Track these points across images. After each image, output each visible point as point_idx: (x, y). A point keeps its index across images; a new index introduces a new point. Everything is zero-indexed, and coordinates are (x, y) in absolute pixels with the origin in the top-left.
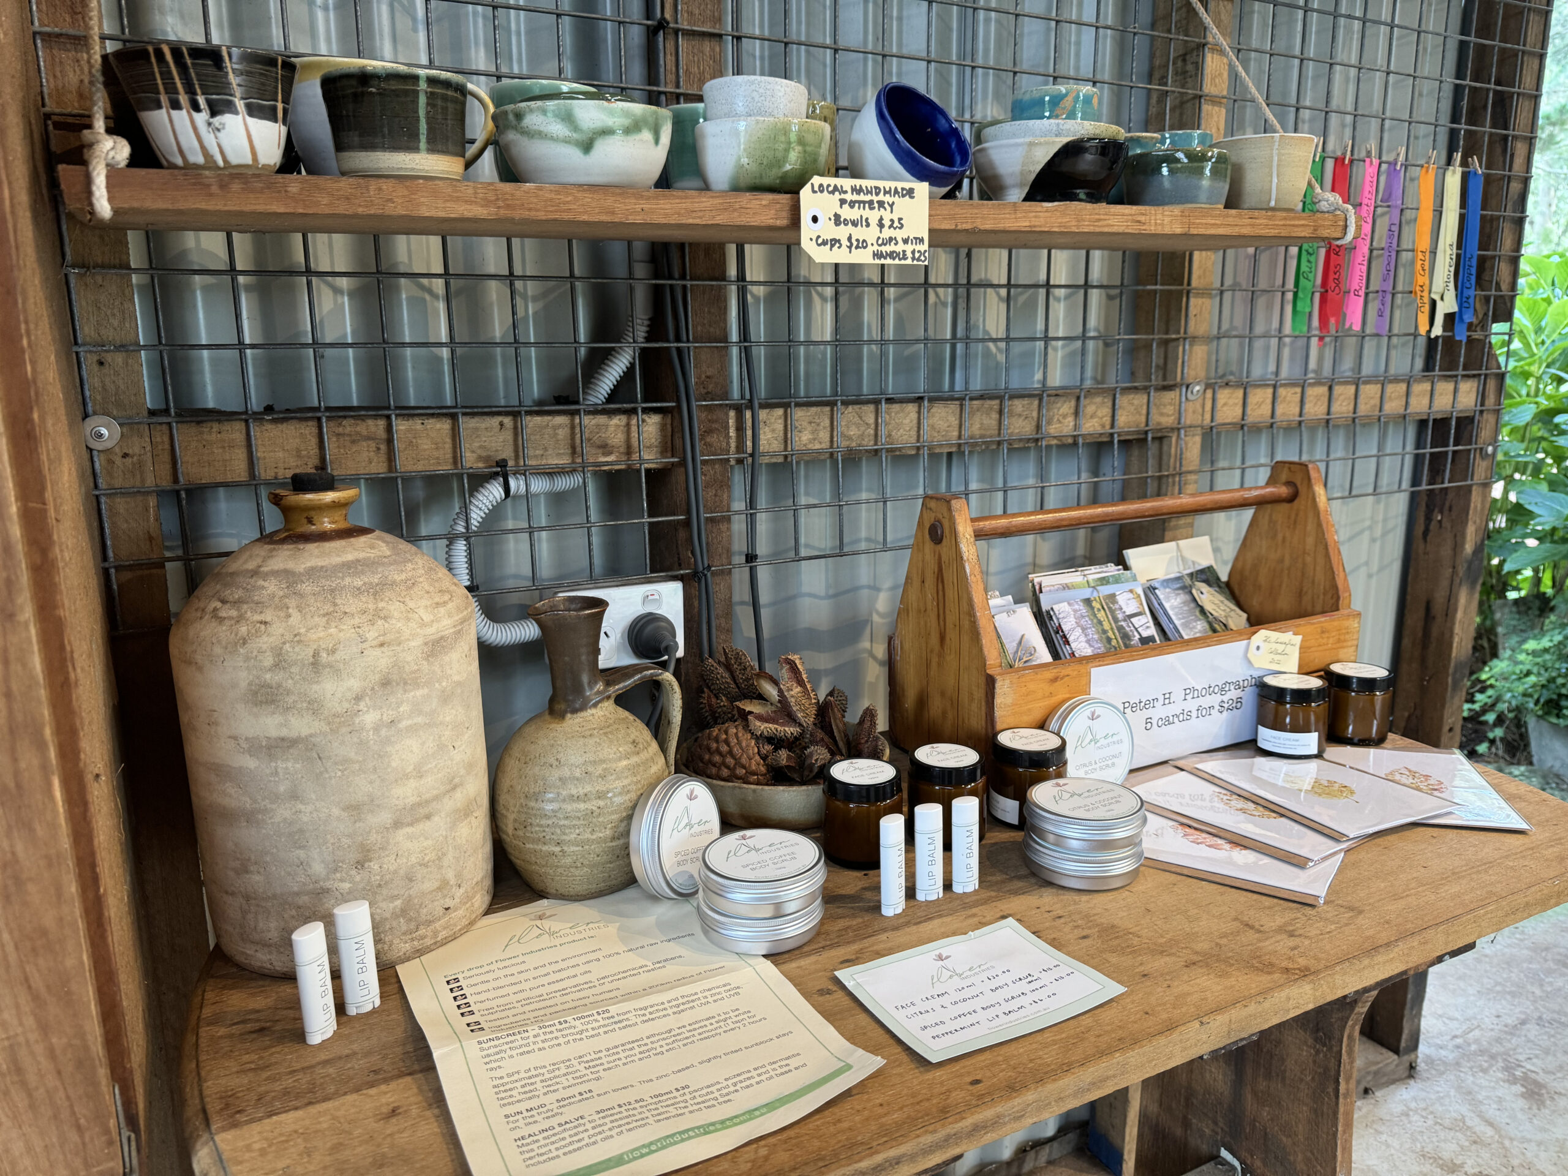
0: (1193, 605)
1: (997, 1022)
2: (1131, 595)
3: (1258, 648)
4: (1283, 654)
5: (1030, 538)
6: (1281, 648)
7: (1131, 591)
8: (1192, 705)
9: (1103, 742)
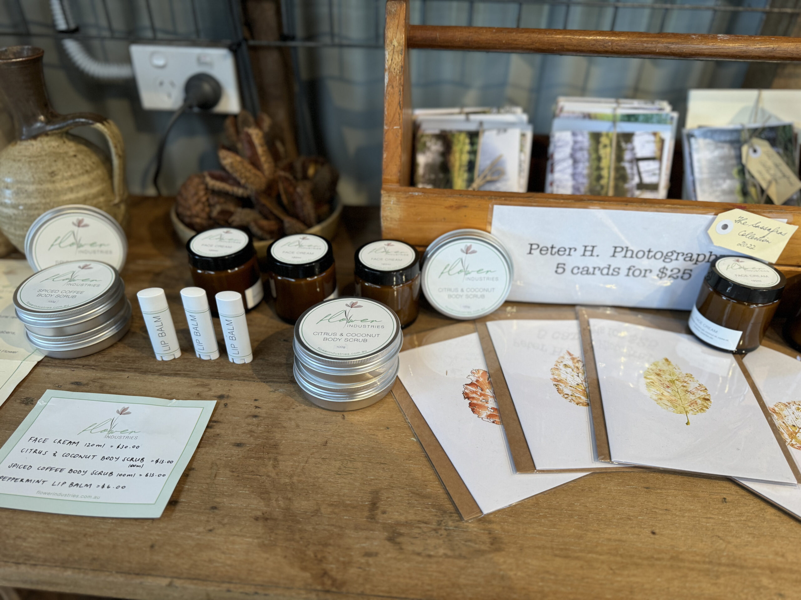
0: (734, 162)
1: (58, 489)
2: (652, 138)
3: (725, 227)
4: (762, 239)
5: (635, 62)
6: (759, 233)
7: (655, 134)
8: (620, 262)
9: (474, 275)
